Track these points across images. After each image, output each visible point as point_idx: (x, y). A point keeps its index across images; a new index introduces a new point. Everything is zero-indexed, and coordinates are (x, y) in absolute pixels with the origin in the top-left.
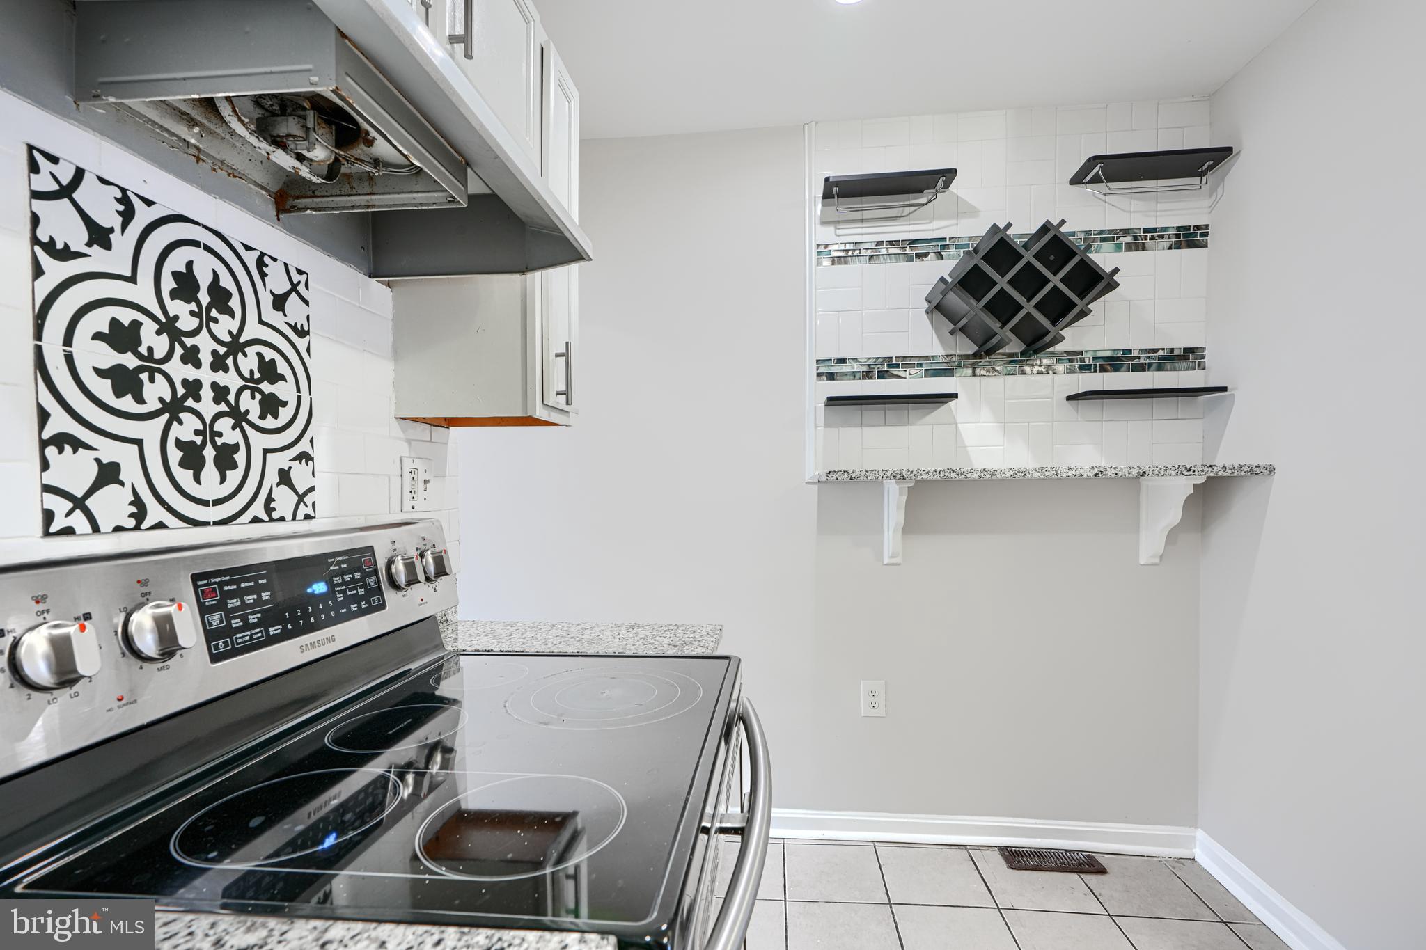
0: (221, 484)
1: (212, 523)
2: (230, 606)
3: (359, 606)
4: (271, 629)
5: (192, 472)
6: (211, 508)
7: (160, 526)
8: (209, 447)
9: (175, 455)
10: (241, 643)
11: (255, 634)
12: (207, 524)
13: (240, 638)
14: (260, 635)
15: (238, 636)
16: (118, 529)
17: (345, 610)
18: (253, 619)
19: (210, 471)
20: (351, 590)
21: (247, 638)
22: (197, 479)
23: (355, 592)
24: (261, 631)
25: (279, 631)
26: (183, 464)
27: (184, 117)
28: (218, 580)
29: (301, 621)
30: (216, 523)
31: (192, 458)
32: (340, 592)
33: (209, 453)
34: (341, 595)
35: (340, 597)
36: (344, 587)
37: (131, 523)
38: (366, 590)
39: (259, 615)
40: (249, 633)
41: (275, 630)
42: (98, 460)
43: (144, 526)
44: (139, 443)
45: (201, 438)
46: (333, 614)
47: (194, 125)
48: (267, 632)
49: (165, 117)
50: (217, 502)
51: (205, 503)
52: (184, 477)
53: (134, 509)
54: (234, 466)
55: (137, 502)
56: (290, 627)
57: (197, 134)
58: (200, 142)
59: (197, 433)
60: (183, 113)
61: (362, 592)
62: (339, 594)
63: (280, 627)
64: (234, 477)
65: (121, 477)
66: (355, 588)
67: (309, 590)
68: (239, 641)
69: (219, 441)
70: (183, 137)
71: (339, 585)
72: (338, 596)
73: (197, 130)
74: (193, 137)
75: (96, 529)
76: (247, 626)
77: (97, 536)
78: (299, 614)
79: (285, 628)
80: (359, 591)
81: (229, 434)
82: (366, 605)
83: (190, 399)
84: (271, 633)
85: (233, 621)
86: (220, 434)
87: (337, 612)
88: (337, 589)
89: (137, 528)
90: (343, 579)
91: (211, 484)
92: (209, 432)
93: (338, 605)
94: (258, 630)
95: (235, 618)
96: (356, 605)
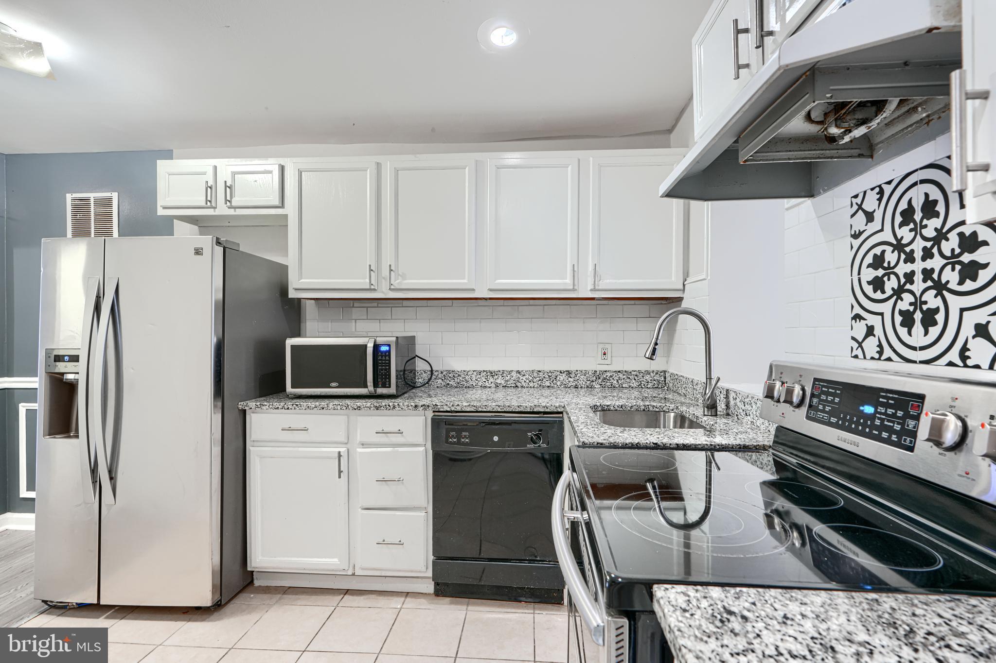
0: (925, 336)
1: (918, 362)
2: (822, 398)
3: (890, 436)
4: (832, 418)
5: (907, 329)
6: (919, 353)
7: (889, 359)
8: (918, 312)
9: (898, 319)
10: (818, 417)
11: (826, 416)
12: (915, 362)
13: (819, 415)
14: (826, 418)
15: (819, 413)
16: (872, 358)
17: (877, 433)
18: (828, 409)
19: (918, 328)
20: (888, 421)
21: (821, 416)
22: (910, 334)
23: (892, 424)
24: (827, 417)
25: (835, 421)
26: (903, 324)
27: (910, 111)
28: (822, 384)
29: (847, 423)
30: (921, 362)
31: (908, 321)
32: (879, 419)
33: (918, 316)
34: (879, 421)
35: (878, 422)
36: (884, 417)
37: (877, 356)
38: (903, 428)
39: (830, 408)
40: (823, 414)
41: (833, 420)
42: (867, 325)
43: (883, 358)
44: (882, 314)
45: (913, 307)
46: (867, 430)
47: (917, 109)
48: (830, 419)
49: (905, 122)
50: (922, 348)
51: (914, 348)
52: (903, 331)
53: (878, 349)
54: (935, 323)
55: (880, 345)
56: (840, 422)
57: (922, 110)
58: (927, 111)
59: (911, 304)
60: (908, 111)
61: (897, 427)
62: (878, 419)
63: (836, 420)
64: (934, 331)
65: (874, 333)
66: (893, 422)
67: (862, 408)
68: (818, 416)
69: (925, 307)
70: (919, 119)
71: (880, 413)
72: (877, 420)
73: (920, 109)
74: (922, 114)
75: (865, 358)
76: (823, 411)
77: (865, 360)
78: (848, 418)
79: (838, 422)
80: (895, 425)
81: (932, 301)
82: (896, 440)
83: (908, 284)
84: (831, 421)
85: (820, 406)
86: (926, 303)
87: (871, 431)
88: (878, 415)
89: (879, 359)
90: (886, 410)
91: (918, 336)
92: (918, 303)
93: (873, 427)
94: (827, 415)
95: (821, 404)
96: (887, 434)
